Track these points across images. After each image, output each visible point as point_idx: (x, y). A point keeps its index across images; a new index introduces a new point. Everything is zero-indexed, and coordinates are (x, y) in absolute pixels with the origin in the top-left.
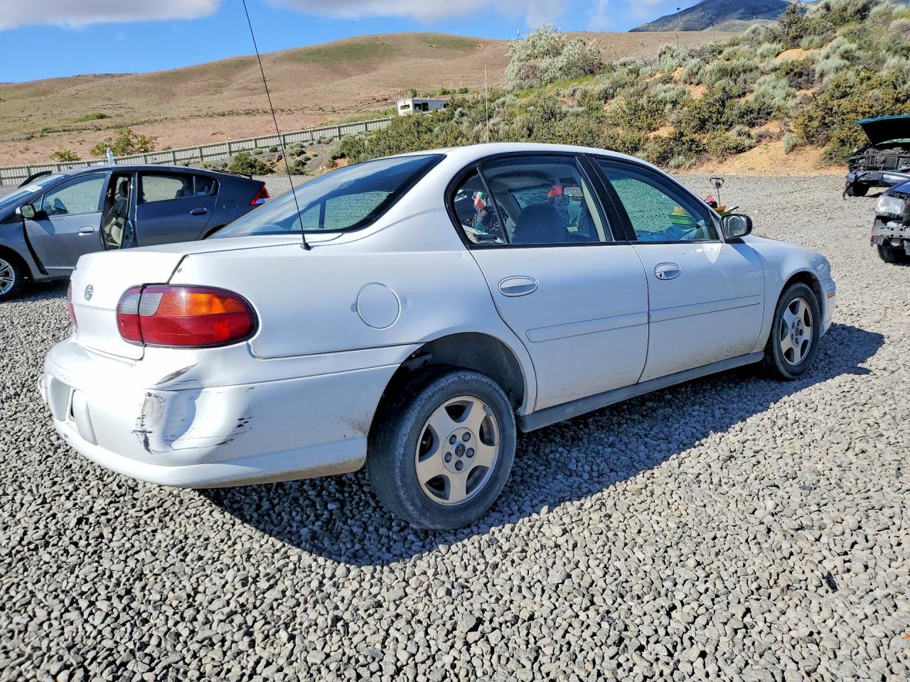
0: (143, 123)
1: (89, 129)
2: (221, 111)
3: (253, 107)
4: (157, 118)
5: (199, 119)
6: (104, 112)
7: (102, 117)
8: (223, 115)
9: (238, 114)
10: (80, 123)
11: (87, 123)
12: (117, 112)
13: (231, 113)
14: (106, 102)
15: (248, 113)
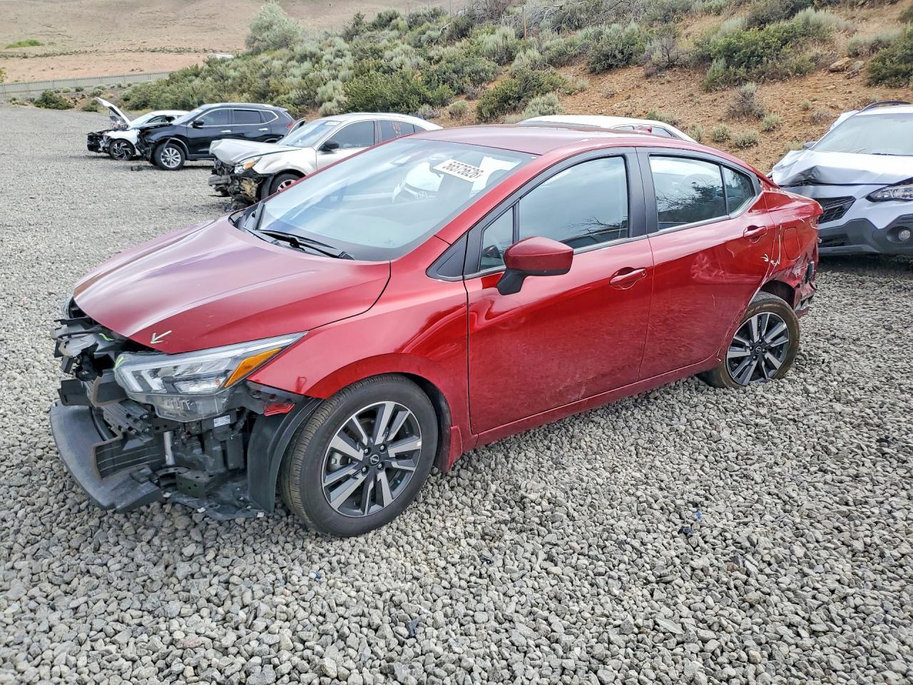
0: (72, 53)
1: (18, 56)
2: (153, 48)
3: (185, 46)
4: (88, 49)
5: (130, 54)
6: (39, 39)
7: (34, 44)
8: (154, 51)
9: (170, 51)
10: (9, 50)
11: (16, 50)
12: (52, 40)
13: (163, 50)
14: (45, 28)
15: (179, 52)
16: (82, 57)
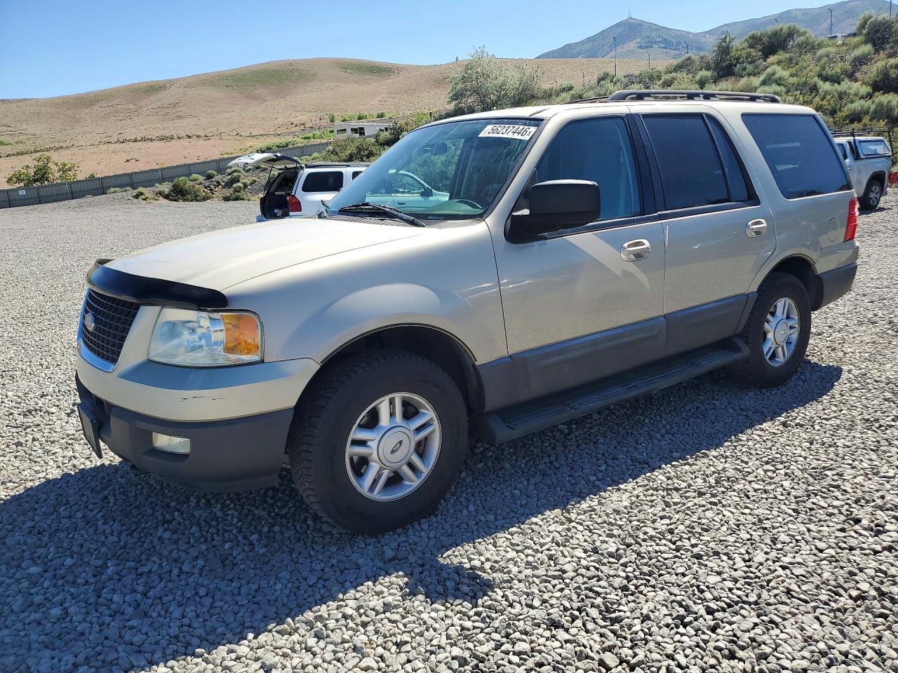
2: (132, 138)
3: (165, 133)
4: (62, 144)
5: (112, 147)
6: (3, 139)
8: (135, 141)
9: (152, 140)
12: (18, 139)
13: (144, 139)
14: (5, 128)
15: (162, 139)
16: (63, 152)
